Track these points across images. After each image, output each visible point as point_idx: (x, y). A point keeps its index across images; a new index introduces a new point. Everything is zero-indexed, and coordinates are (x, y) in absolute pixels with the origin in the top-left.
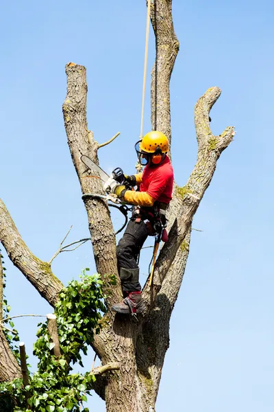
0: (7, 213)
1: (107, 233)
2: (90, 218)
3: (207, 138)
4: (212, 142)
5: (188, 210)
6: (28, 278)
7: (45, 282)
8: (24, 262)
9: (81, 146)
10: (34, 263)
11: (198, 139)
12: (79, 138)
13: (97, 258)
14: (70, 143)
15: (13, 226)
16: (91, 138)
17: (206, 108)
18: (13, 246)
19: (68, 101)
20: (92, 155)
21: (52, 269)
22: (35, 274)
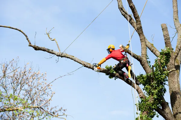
2: (164, 33)
7: (152, 49)
8: (147, 44)
13: (165, 43)
22: (150, 46)
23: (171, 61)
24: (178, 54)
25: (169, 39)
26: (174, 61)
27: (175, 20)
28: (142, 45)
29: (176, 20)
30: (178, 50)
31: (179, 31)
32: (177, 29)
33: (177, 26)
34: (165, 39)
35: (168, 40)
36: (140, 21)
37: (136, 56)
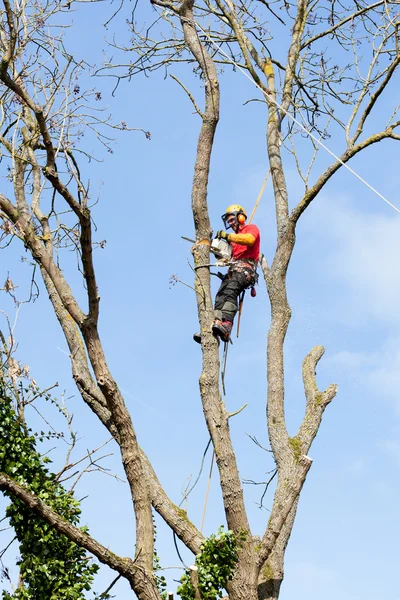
0: (150, 465)
1: (236, 490)
2: (222, 476)
3: (314, 394)
4: (318, 397)
5: (303, 470)
6: (168, 523)
7: (182, 527)
8: (165, 509)
9: (214, 415)
10: (173, 511)
11: (306, 394)
12: (214, 408)
13: (227, 510)
14: (205, 411)
15: (155, 477)
16: (224, 409)
17: (312, 365)
18: (155, 495)
19: (204, 376)
20: (224, 423)
21: (188, 515)
22: (175, 519)
23: (244, 574)
24: (270, 551)
25: (239, 495)
26: (254, 574)
27: (271, 423)
28: (137, 522)
29: (274, 422)
30: (272, 537)
31: (282, 462)
32: (277, 457)
33: (278, 446)
34: (226, 497)
35: (237, 502)
36: (134, 438)
37: (117, 558)
